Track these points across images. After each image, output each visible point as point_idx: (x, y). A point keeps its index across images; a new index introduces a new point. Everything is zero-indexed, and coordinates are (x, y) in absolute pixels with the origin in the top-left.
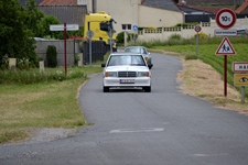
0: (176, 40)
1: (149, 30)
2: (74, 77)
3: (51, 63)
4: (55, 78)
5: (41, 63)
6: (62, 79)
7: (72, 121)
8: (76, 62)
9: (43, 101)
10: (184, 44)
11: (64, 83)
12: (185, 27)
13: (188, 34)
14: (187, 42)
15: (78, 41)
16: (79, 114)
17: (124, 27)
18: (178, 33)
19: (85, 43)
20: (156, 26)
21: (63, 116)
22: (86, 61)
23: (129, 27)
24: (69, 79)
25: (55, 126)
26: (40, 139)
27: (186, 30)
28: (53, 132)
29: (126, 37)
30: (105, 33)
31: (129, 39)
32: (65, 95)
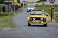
0: (37, 6)
1: (30, 3)
2: (11, 15)
3: (4, 11)
4: (5, 15)
5: (2, 11)
6: (7, 15)
7: (12, 26)
8: (11, 11)
9: (3, 21)
10: (39, 7)
11: (8, 16)
12: (40, 2)
13: (40, 4)
14: (40, 6)
15: (11, 5)
16: (14, 24)
17: (23, 2)
18: (38, 4)
19: (13, 6)
20: (32, 2)
21: (9, 25)
22: (13, 10)
23: (25, 2)
24: (9, 15)
25: (8, 27)
26: (4, 30)
27: (40, 3)
28: (7, 29)
29: (23, 4)
30: (18, 3)
31: (24, 5)
32: (9, 19)
